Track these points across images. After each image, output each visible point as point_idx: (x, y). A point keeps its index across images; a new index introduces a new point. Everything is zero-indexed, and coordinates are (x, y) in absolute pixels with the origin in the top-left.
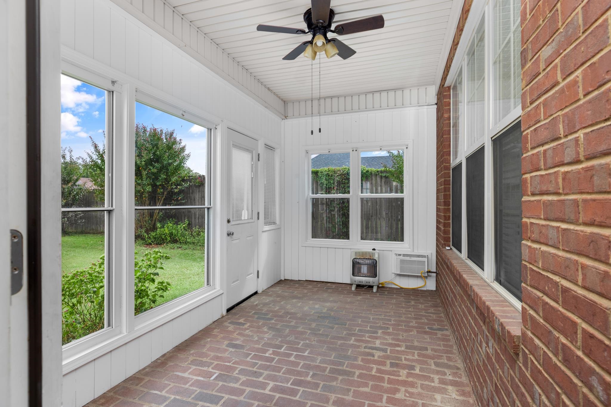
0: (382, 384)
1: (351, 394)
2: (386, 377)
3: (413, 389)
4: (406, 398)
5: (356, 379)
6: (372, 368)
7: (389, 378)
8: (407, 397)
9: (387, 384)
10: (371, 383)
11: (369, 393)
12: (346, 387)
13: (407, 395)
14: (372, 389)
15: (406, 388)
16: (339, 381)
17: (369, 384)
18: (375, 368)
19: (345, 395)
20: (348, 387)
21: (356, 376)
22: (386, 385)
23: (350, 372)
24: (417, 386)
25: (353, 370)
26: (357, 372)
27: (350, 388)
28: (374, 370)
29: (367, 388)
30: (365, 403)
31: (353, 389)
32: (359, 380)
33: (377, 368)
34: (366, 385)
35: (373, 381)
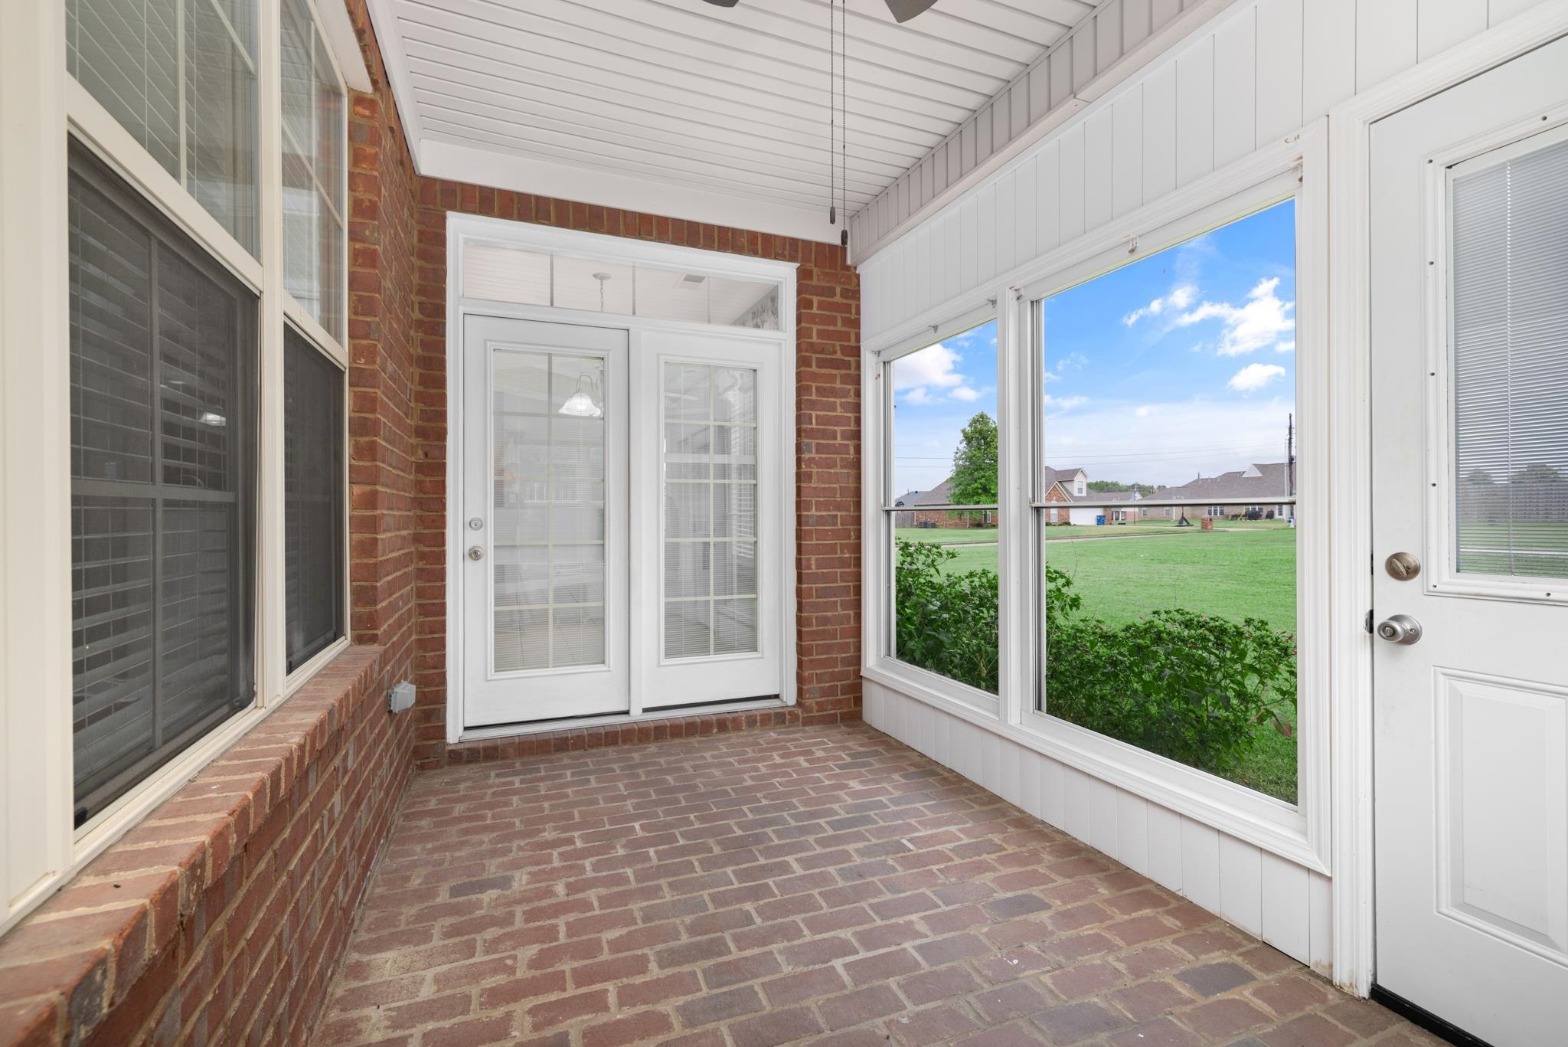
0: (576, 964)
1: (638, 915)
2: (571, 991)
3: (494, 985)
4: (512, 953)
5: (647, 951)
6: (622, 1003)
7: (564, 990)
8: (509, 957)
9: (564, 971)
10: (606, 956)
11: (600, 931)
12: (657, 922)
13: (509, 962)
14: (598, 941)
15: (512, 978)
16: (682, 929)
17: (610, 949)
18: (613, 1009)
19: (648, 906)
20: (653, 924)
21: (652, 958)
22: (567, 966)
23: (672, 963)
24: (481, 996)
25: (669, 971)
26: (655, 972)
27: (648, 925)
28: (612, 998)
29: (609, 938)
30: (601, 909)
31: (641, 925)
32: (639, 952)
33: (607, 1009)
34: (616, 946)
35: (602, 964)
